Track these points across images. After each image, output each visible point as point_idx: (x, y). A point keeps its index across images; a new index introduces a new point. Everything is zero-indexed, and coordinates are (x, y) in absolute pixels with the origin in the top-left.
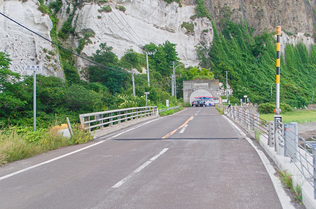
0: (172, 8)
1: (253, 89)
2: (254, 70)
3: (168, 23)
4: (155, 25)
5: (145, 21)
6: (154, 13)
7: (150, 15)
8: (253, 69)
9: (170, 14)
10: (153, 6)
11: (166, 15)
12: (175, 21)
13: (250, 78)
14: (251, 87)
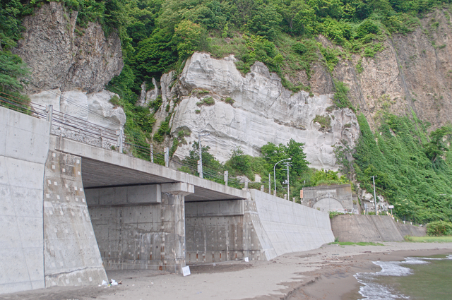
0: (300, 98)
1: (426, 204)
2: (430, 179)
3: (295, 117)
4: (276, 121)
5: (261, 115)
6: (274, 105)
7: (268, 108)
8: (427, 177)
9: (296, 105)
10: (272, 96)
11: (291, 107)
12: (305, 115)
13: (422, 189)
14: (423, 201)
